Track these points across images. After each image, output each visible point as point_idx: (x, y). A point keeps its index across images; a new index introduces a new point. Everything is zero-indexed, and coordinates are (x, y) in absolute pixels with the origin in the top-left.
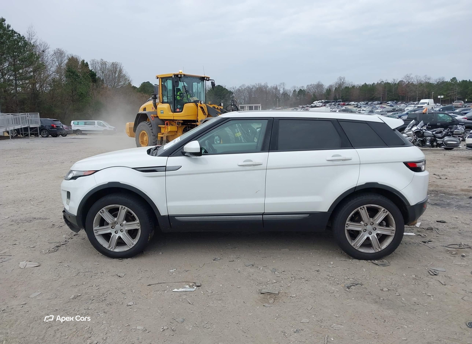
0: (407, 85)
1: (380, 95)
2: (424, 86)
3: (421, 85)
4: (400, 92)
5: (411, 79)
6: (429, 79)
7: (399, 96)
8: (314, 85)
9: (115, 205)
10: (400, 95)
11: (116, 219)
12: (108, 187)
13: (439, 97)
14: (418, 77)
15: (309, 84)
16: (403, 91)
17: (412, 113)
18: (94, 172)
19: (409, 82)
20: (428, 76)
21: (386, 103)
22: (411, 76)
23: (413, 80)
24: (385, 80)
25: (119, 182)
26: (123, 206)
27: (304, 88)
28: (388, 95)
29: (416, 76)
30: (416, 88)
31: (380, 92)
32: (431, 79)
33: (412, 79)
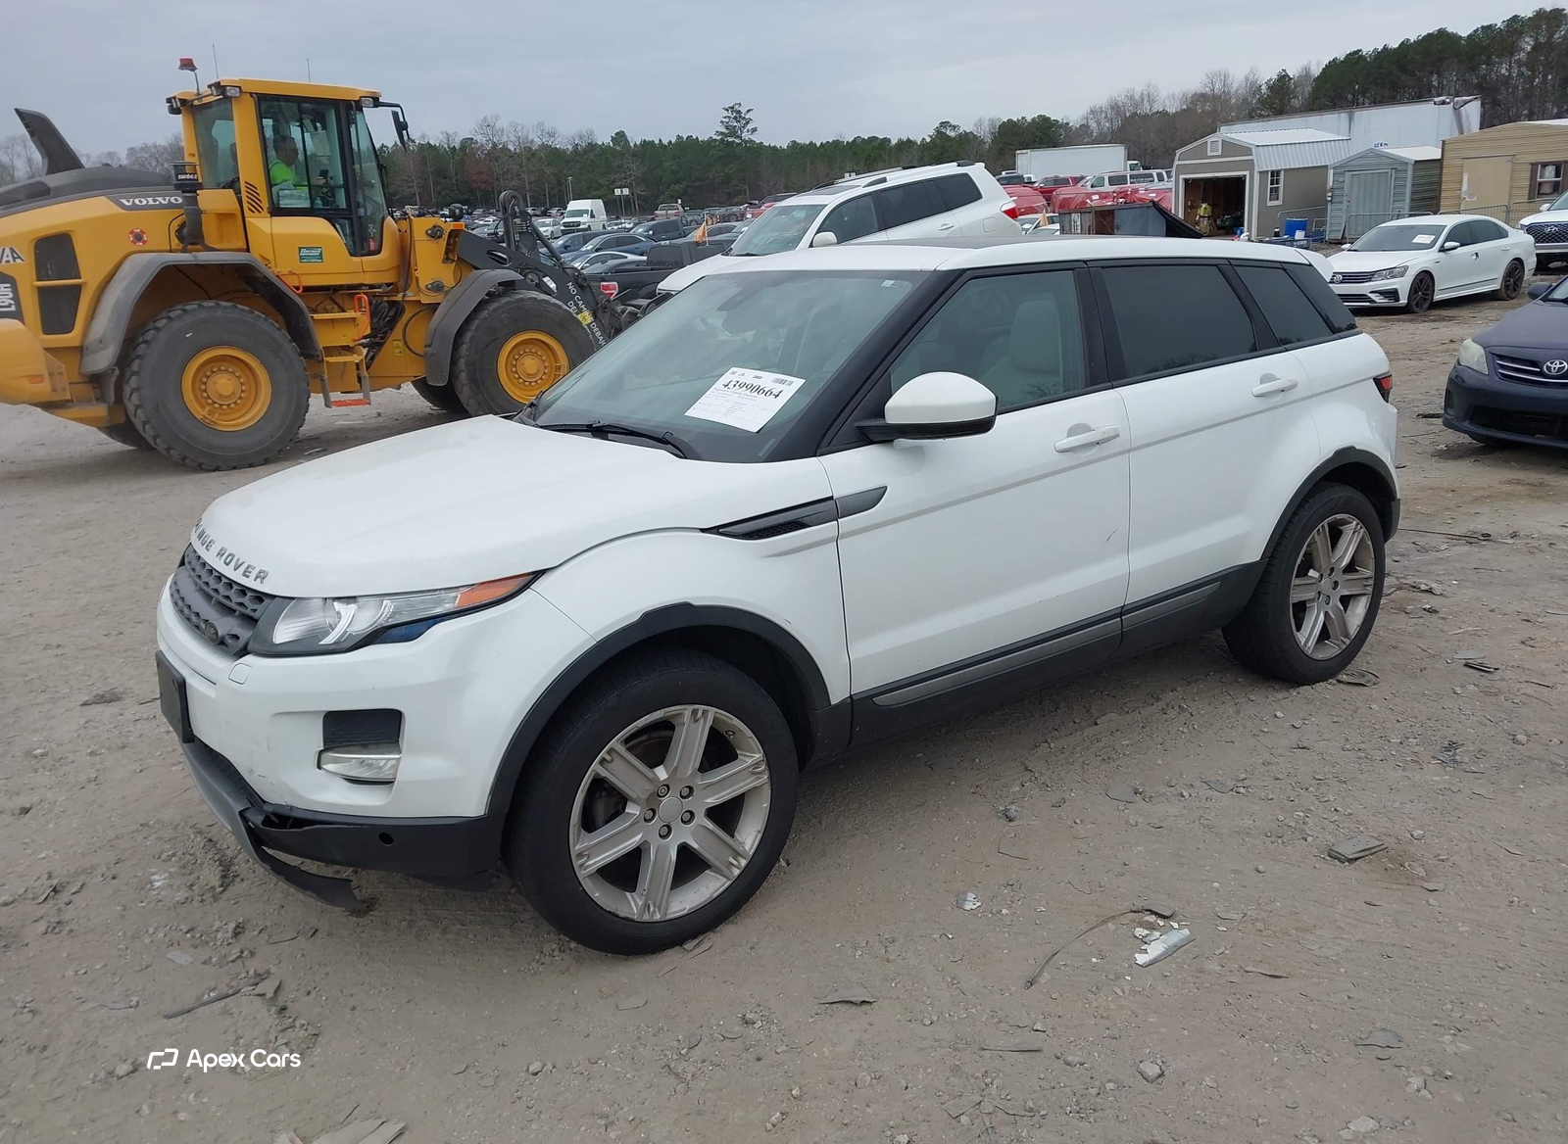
0: (489, 153)
1: (410, 187)
2: (541, 159)
3: (529, 154)
4: (474, 178)
5: (499, 134)
6: (551, 135)
7: (472, 191)
8: (155, 147)
9: (667, 709)
10: (474, 185)
11: (661, 773)
12: (644, 635)
13: (617, 192)
14: (520, 127)
15: (138, 144)
16: (483, 173)
17: (663, 243)
18: (531, 577)
19: (495, 145)
20: (548, 125)
21: (437, 213)
22: (499, 124)
23: (505, 139)
24: (419, 135)
25: (690, 604)
26: (697, 706)
27: (119, 160)
28: (439, 188)
29: (514, 125)
30: (521, 165)
31: (409, 177)
32: (556, 136)
33: (502, 135)
